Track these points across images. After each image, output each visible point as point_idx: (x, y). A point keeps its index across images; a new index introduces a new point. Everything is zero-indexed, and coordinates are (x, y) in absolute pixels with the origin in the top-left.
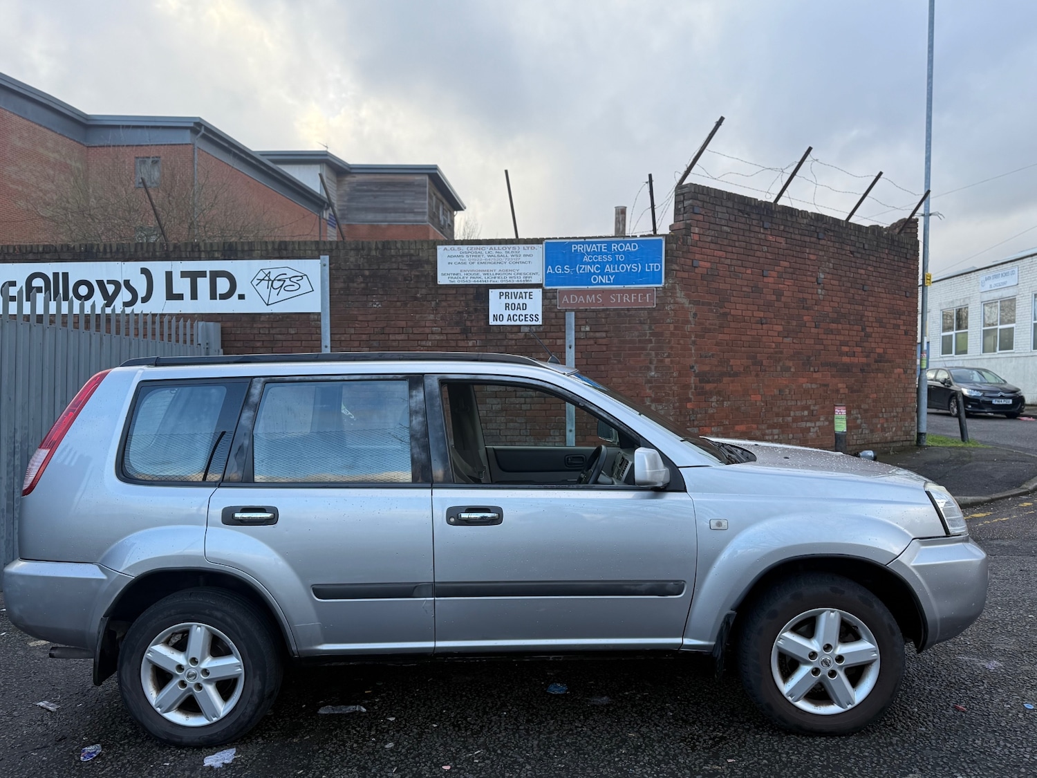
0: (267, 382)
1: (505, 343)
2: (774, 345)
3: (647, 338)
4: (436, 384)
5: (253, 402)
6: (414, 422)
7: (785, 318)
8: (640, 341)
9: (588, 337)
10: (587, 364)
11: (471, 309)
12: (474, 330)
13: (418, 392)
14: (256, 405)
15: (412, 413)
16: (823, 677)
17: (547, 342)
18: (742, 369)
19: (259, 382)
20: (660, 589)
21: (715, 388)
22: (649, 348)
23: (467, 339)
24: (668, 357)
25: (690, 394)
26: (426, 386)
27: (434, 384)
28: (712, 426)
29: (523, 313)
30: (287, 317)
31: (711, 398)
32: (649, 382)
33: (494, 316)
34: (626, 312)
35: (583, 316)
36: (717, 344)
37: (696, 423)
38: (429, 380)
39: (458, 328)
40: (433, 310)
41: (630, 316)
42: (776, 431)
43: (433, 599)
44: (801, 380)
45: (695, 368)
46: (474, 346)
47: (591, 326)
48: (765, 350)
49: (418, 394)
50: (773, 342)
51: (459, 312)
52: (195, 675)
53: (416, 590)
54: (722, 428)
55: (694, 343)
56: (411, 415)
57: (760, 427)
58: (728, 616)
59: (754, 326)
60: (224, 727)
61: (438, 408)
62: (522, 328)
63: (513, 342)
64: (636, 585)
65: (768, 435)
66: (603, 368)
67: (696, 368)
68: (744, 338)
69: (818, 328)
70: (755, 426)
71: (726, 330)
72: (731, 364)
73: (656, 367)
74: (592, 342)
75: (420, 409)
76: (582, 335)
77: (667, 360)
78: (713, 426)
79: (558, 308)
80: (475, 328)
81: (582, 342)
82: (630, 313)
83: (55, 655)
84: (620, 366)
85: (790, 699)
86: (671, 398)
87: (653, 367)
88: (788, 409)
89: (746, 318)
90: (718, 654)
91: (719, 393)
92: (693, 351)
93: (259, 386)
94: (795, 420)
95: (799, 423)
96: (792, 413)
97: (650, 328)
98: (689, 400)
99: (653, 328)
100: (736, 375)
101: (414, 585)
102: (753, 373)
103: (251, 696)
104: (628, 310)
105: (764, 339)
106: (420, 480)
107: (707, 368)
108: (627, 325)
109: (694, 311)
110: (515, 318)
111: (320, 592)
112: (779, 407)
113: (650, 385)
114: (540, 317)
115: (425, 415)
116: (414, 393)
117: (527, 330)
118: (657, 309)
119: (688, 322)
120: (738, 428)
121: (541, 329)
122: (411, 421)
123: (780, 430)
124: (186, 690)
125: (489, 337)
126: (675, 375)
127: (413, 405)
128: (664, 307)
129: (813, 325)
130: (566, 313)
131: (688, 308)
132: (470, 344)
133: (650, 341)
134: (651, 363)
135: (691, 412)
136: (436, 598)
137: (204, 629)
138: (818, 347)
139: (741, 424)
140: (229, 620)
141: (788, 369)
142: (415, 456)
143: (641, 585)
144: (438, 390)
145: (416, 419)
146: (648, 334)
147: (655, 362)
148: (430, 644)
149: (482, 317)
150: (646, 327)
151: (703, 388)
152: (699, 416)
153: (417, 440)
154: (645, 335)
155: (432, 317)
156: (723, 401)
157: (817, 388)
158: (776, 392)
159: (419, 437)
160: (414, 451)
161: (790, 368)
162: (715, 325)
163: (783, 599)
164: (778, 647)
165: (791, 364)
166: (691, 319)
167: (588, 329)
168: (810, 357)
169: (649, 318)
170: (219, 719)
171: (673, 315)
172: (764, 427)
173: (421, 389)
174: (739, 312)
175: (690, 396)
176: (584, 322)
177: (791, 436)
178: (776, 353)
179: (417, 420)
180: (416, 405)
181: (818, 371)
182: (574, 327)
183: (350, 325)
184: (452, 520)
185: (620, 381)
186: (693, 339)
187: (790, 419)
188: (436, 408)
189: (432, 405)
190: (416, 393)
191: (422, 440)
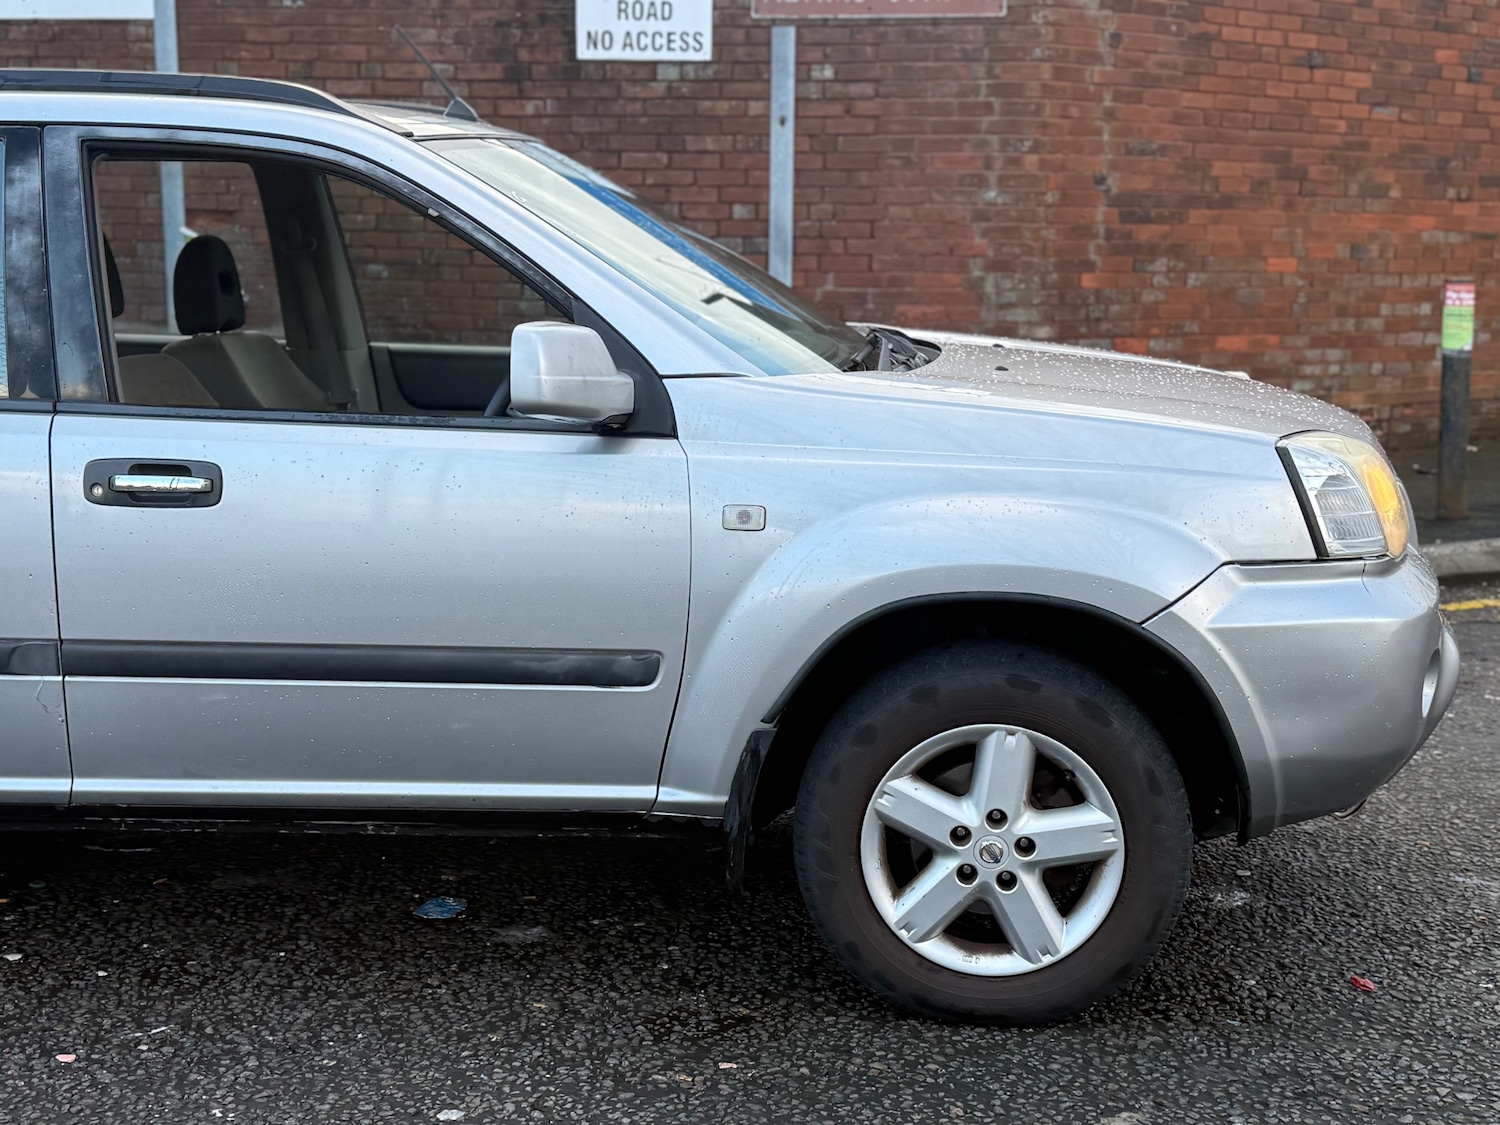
1: (616, 108)
2: (1342, 126)
3: (981, 99)
4: (73, 152)
6: (14, 247)
7: (1382, 52)
8: (964, 109)
9: (828, 95)
10: (825, 168)
11: (532, 16)
12: (538, 71)
13: (28, 171)
15: (12, 223)
16: (984, 887)
17: (723, 107)
18: (1245, 189)
20: (599, 670)
21: (1164, 237)
22: (984, 126)
23: (522, 96)
24: (1033, 150)
25: (1092, 248)
26: (48, 155)
27: (65, 152)
28: (1149, 337)
29: (664, 27)
30: (73, 31)
31: (1152, 262)
32: (981, 216)
33: (589, 34)
34: (929, 28)
35: (818, 37)
36: (1178, 119)
37: (1104, 326)
38: (57, 141)
39: (499, 67)
40: (434, 17)
41: (939, 39)
42: (1334, 354)
43: (60, 678)
44: (1417, 222)
45: (1110, 181)
46: (538, 116)
47: (835, 64)
48: (1318, 138)
49: (26, 176)
50: (1341, 117)
51: (500, 24)
53: (16, 656)
54: (1179, 341)
55: (1110, 114)
56: (7, 230)
57: (1290, 341)
58: (756, 736)
59: (1287, 73)
62: (660, 69)
63: (638, 106)
64: (541, 661)
65: (1311, 363)
66: (863, 178)
67: (1113, 183)
68: (1255, 104)
69: (1477, 82)
70: (1274, 339)
71: (1205, 82)
72: (1215, 172)
73: (1001, 180)
74: (837, 109)
75: (31, 214)
76: (813, 91)
77: (1031, 161)
78: (1156, 337)
79: (754, 15)
80: (542, 68)
81: (813, 110)
82: (940, 31)
84: (908, 174)
85: (903, 934)
86: (1036, 260)
87: (992, 177)
88: (1375, 297)
89: (1265, 50)
90: (733, 825)
91: (1175, 251)
92: (1106, 137)
94: (1393, 326)
95: (1404, 336)
96: (1385, 309)
97: (990, 74)
98: (1088, 266)
99: (997, 71)
100: (1228, 202)
101: (14, 645)
102: (1279, 199)
104: (935, 22)
105: (1316, 109)
106: (28, 394)
107: (1142, 184)
108: (930, 64)
109: (1112, 28)
110: (644, 41)
112: (1347, 292)
113: (984, 225)
114: (707, 40)
115: (42, 231)
116: (18, 172)
117: (673, 74)
118: (1009, 20)
119: (1096, 58)
120: (1223, 342)
121: (710, 72)
122: (7, 245)
123: (1349, 352)
125: (579, 92)
126: (1050, 198)
127: (14, 203)
128: (1028, 16)
129: (1463, 73)
130: (775, 31)
131: (1096, 19)
132: (530, 108)
133: (988, 108)
134: (988, 166)
135: (1092, 299)
136: (67, 678)
138: (1473, 134)
139: (1236, 333)
141: (1379, 191)
142: (16, 332)
143: (557, 659)
144: (76, 166)
145: (19, 239)
146: (984, 91)
147: (998, 164)
149: (558, 37)
150: (980, 69)
151: (1128, 235)
152: (1115, 309)
153: (21, 292)
154: (976, 91)
155: (431, 34)
156: (1186, 271)
157: (1465, 244)
158: (1342, 251)
159: (26, 284)
160: (14, 319)
161: (1388, 187)
162: (1175, 67)
163: (891, 701)
164: (880, 815)
165: (1390, 177)
166: (1103, 48)
167: (828, 73)
168: (1447, 161)
169: (988, 43)
171: (1050, 37)
172: (1300, 341)
173: (36, 163)
174: (1247, 35)
175: (1093, 257)
176: (818, 55)
177: (1377, 367)
178: (1349, 146)
179: (23, 243)
180: (22, 205)
181: (1468, 200)
182: (791, 68)
183: (228, 54)
184: (98, 491)
185: (908, 212)
186: (1108, 103)
187: (1377, 323)
188: (68, 213)
189: (60, 204)
190: (24, 173)
191: (33, 293)
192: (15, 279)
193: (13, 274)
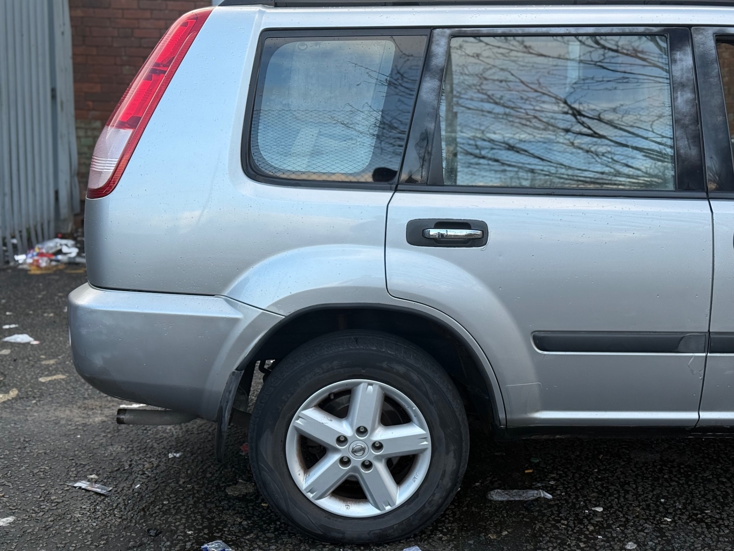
0: (454, 36)
4: (711, 43)
5: (437, 66)
6: (679, 100)
13: (685, 54)
14: (442, 70)
15: (675, 86)
19: (443, 36)
26: (696, 44)
27: (707, 42)
38: (700, 36)
43: (704, 354)
49: (684, 58)
52: (363, 449)
53: (682, 342)
56: (673, 90)
60: (403, 518)
61: (716, 79)
75: (688, 80)
83: (125, 421)
93: (443, 42)
101: (682, 336)
103: (442, 479)
106: (690, 188)
111: (543, 342)
115: (696, 90)
116: (678, 55)
122: (673, 100)
124: (350, 469)
127: (677, 74)
136: (709, 354)
137: (377, 387)
140: (415, 376)
142: (682, 151)
144: (714, 51)
145: (682, 96)
148: (692, 415)
153: (684, 127)
159: (687, 122)
160: (680, 144)
170: (394, 507)
173: (689, 49)
179: (684, 98)
180: (682, 75)
188: (712, 80)
189: (706, 75)
190: (682, 56)
191: (692, 127)
192: (681, 120)
193: (679, 116)
